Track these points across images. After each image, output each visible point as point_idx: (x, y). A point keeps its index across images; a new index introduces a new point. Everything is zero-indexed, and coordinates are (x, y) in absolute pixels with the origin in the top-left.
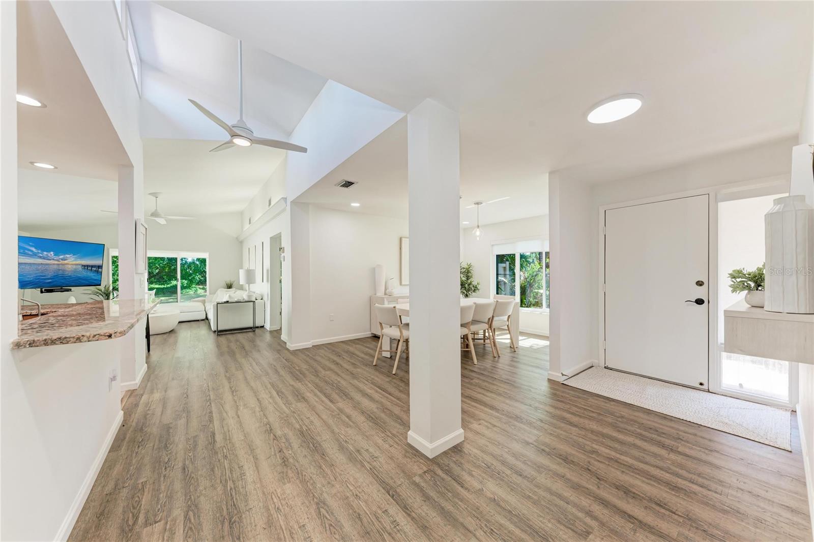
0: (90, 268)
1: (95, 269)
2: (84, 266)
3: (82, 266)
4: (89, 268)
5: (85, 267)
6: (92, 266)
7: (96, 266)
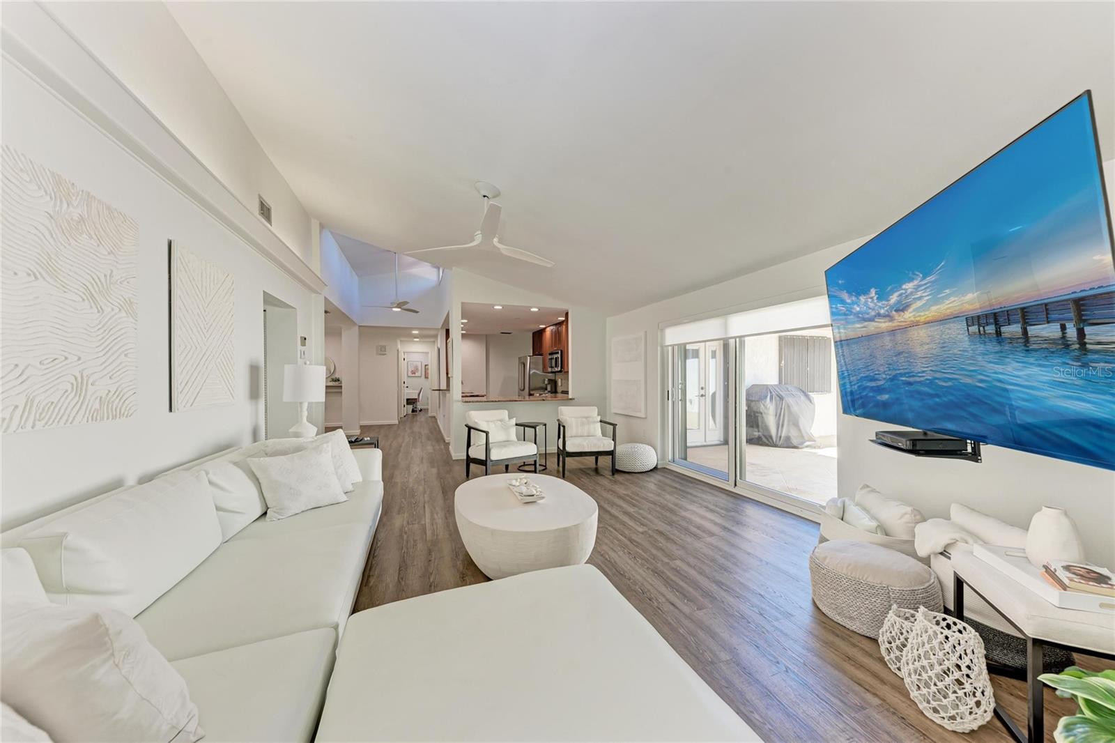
6: (1026, 315)
7: (1061, 304)
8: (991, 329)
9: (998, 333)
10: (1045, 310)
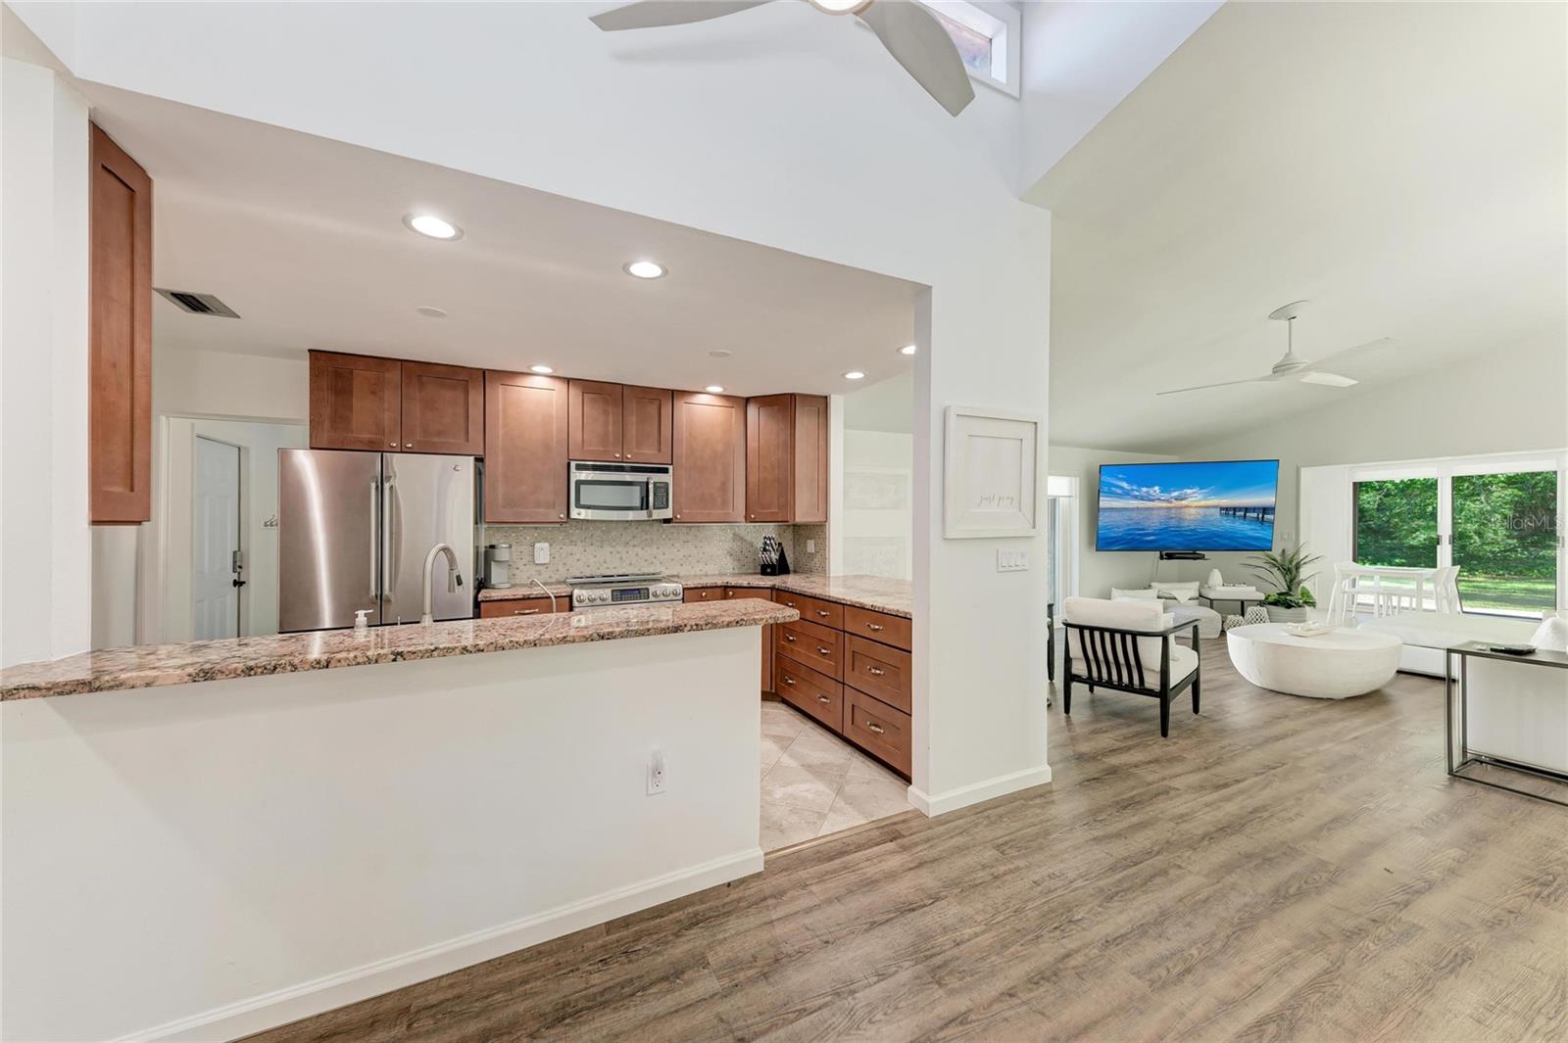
0: (1242, 513)
1: (1255, 515)
2: (1227, 509)
3: (1222, 509)
4: (1238, 514)
5: (1229, 511)
6: (1247, 510)
7: (1259, 508)
8: (1231, 512)
9: (1234, 514)
10: (1254, 509)
